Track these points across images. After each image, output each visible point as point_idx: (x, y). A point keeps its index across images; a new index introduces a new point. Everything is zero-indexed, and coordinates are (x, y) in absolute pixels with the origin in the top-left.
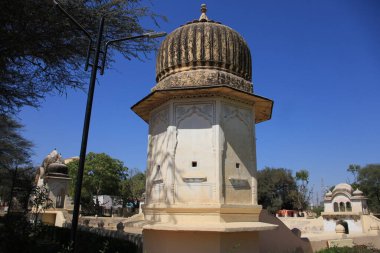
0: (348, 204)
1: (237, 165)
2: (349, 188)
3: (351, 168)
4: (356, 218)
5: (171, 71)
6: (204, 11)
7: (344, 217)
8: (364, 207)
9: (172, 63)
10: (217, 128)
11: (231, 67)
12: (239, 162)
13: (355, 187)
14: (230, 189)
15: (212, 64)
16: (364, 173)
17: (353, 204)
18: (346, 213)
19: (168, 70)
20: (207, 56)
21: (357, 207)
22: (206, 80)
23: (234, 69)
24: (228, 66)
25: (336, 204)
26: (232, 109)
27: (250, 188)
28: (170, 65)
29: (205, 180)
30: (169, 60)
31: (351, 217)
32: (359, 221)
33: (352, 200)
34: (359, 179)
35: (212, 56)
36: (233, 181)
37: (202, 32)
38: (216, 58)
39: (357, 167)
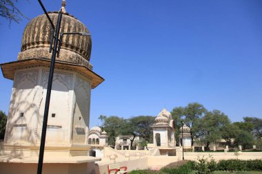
0: (98, 140)
1: (80, 118)
2: (100, 129)
3: (101, 117)
4: (101, 148)
5: (41, 45)
6: (64, 5)
7: (94, 147)
8: (106, 142)
9: (43, 39)
10: (72, 92)
11: (83, 52)
12: (81, 116)
13: (102, 129)
14: (75, 134)
15: (72, 47)
16: (108, 121)
17: (100, 140)
18: (96, 145)
19: (38, 43)
20: (70, 42)
21: (103, 142)
22: (68, 58)
23: (84, 54)
24: (81, 51)
25: (90, 139)
26: (81, 81)
27: (85, 134)
28: (40, 40)
29: (61, 127)
30: (41, 36)
31: (99, 148)
32: (103, 151)
33: (101, 138)
34: (105, 125)
35: (73, 42)
36: (77, 129)
37: (69, 23)
38: (76, 45)
39: (105, 117)
